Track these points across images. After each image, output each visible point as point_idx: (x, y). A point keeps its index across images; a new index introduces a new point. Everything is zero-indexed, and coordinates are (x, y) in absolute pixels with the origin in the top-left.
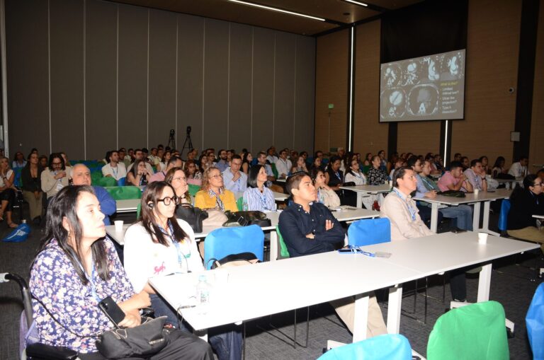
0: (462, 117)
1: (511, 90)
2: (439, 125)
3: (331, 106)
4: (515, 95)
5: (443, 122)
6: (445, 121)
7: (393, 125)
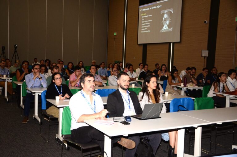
0: (179, 41)
1: (205, 22)
2: (168, 46)
3: (115, 34)
4: (208, 25)
5: (170, 43)
6: (171, 43)
7: (145, 46)
